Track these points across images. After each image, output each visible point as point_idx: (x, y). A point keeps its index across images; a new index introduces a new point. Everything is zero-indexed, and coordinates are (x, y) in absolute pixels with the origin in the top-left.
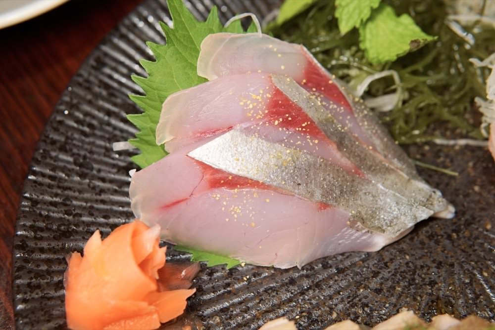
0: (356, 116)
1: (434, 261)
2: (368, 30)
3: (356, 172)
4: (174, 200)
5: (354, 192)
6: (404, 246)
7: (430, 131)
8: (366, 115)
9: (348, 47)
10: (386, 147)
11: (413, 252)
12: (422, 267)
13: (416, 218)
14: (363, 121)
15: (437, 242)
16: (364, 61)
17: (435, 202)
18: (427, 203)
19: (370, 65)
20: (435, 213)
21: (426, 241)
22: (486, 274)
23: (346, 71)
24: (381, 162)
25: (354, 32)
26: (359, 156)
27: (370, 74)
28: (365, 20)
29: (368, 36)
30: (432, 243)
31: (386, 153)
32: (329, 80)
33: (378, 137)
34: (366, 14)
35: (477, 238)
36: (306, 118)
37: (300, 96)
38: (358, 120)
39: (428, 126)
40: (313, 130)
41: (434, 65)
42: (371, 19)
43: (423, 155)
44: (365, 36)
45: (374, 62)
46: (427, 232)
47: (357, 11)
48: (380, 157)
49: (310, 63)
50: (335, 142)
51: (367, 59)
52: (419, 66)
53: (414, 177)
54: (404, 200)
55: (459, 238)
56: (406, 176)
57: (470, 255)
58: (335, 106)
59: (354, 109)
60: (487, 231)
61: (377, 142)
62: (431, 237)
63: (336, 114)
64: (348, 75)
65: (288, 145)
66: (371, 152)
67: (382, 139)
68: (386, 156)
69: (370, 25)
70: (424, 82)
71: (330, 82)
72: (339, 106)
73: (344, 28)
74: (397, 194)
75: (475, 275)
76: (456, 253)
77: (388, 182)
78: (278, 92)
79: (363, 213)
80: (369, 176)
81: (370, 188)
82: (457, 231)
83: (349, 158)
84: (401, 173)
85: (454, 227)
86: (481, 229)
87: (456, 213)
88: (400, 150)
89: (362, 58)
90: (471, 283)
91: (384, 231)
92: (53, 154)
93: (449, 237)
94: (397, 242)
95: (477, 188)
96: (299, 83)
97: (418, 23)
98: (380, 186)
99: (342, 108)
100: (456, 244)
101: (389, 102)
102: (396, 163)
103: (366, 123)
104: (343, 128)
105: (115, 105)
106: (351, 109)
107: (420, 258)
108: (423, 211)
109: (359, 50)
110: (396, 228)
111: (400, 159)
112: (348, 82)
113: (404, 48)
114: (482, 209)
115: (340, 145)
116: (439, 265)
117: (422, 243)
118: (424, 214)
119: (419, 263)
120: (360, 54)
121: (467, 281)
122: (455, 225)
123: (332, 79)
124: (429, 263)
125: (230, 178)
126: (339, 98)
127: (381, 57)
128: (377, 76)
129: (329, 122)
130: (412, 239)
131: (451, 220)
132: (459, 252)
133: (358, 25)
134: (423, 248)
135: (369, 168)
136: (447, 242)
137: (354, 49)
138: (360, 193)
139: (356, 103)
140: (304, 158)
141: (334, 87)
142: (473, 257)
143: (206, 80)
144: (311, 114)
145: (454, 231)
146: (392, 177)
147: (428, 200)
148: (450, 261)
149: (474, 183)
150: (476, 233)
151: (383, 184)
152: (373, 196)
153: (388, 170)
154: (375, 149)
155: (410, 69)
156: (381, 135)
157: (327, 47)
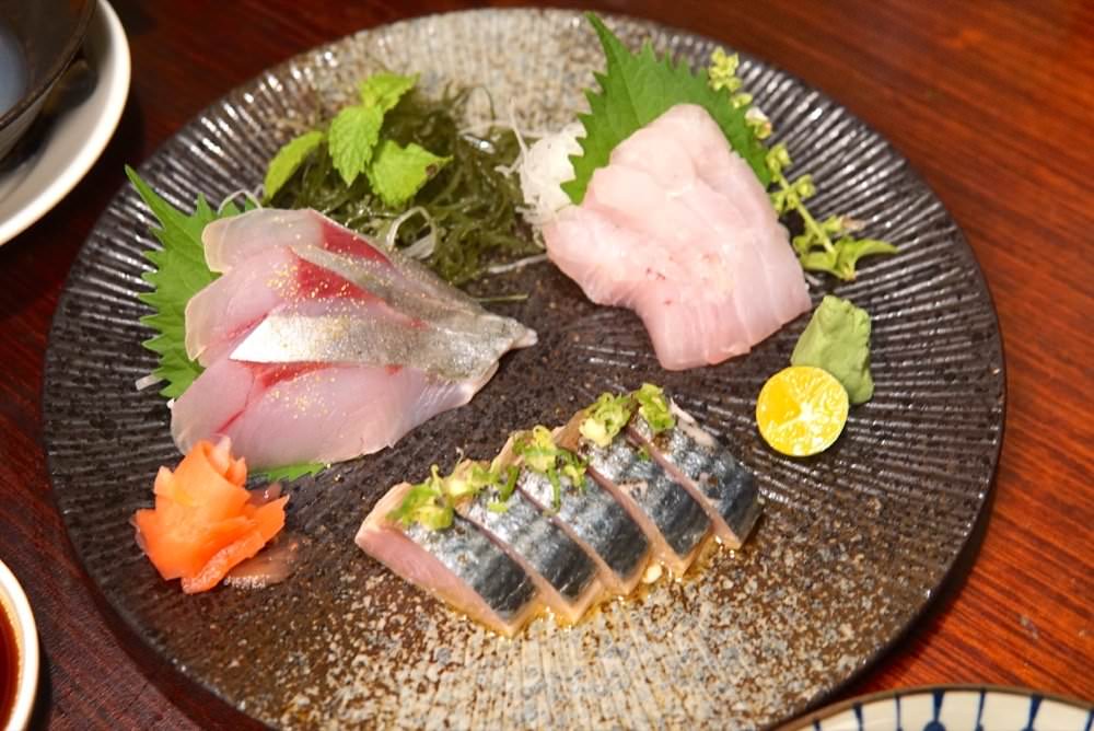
0: (395, 266)
1: (531, 392)
2: (376, 173)
3: (416, 326)
4: (227, 418)
5: (423, 347)
6: (496, 387)
7: (482, 263)
8: (406, 263)
9: (361, 197)
10: (440, 290)
11: (507, 391)
12: (521, 402)
13: (496, 352)
14: (405, 270)
15: (529, 372)
16: (383, 207)
17: (512, 330)
18: (504, 332)
19: (392, 209)
20: (515, 342)
21: (517, 375)
22: (588, 386)
23: (367, 225)
24: (439, 307)
25: (361, 180)
26: (414, 307)
27: (393, 219)
28: (368, 162)
29: (378, 178)
30: (524, 376)
31: (442, 297)
32: (352, 236)
33: (428, 282)
34: (368, 154)
35: (568, 354)
36: (342, 281)
37: (328, 260)
38: (400, 270)
39: (479, 257)
40: (355, 291)
41: (463, 190)
42: (375, 158)
43: (485, 290)
44: (374, 179)
45: (395, 204)
46: (515, 365)
47: (357, 155)
48: (437, 303)
49: (325, 224)
50: (382, 299)
51: (386, 204)
52: (447, 194)
53: (482, 313)
54: (477, 336)
55: (550, 361)
56: (471, 314)
57: (567, 373)
58: (369, 263)
59: (391, 259)
60: (576, 343)
61: (429, 288)
62: (520, 369)
63: (374, 270)
64: (371, 229)
65: (334, 315)
66: (426, 300)
67: (433, 285)
68: (443, 301)
69: (376, 166)
70: (459, 210)
71: (355, 238)
72: (374, 261)
73: (349, 178)
74: (469, 334)
75: (577, 391)
76: (551, 376)
77: (455, 326)
78: (303, 263)
79: (439, 364)
80: (432, 325)
81: (437, 337)
82: (546, 354)
83: (403, 312)
84: (465, 312)
85: (541, 352)
86: (569, 344)
87: (539, 336)
88: (457, 291)
89: (380, 204)
90: (576, 400)
91: (467, 376)
92: (65, 422)
93: (540, 363)
94: (487, 386)
95: (553, 305)
96: (322, 247)
97: (428, 149)
98: (448, 332)
99: (377, 262)
100: (549, 368)
101: (427, 246)
102: (457, 304)
103: (409, 271)
104: (385, 282)
105: (111, 349)
106: (387, 261)
107: (517, 393)
108: (502, 342)
109: (373, 197)
110: (480, 369)
111: (460, 299)
112: (375, 234)
113: (421, 177)
114: (565, 324)
115: (389, 301)
116: (539, 394)
117: (514, 378)
118: (503, 346)
119: (517, 399)
120: (376, 201)
121: (572, 398)
122: (541, 348)
123: (356, 234)
124: (527, 395)
125: (284, 368)
126: (371, 253)
127: (400, 196)
128: (403, 218)
129: (369, 279)
130: (501, 379)
131: (536, 345)
132: (555, 374)
133: (363, 170)
134: (516, 383)
135: (430, 317)
136: (539, 369)
137: (367, 197)
138: (430, 345)
139: (390, 254)
140: (356, 324)
141: (360, 242)
142: (570, 374)
143: (220, 274)
144: (346, 275)
145: (542, 355)
146: (457, 319)
147: (503, 330)
148: (548, 385)
149: (548, 301)
150: (565, 350)
151: (450, 328)
152: (445, 344)
153: (450, 314)
154: (428, 296)
155: (437, 200)
156: (431, 280)
157: (337, 204)
